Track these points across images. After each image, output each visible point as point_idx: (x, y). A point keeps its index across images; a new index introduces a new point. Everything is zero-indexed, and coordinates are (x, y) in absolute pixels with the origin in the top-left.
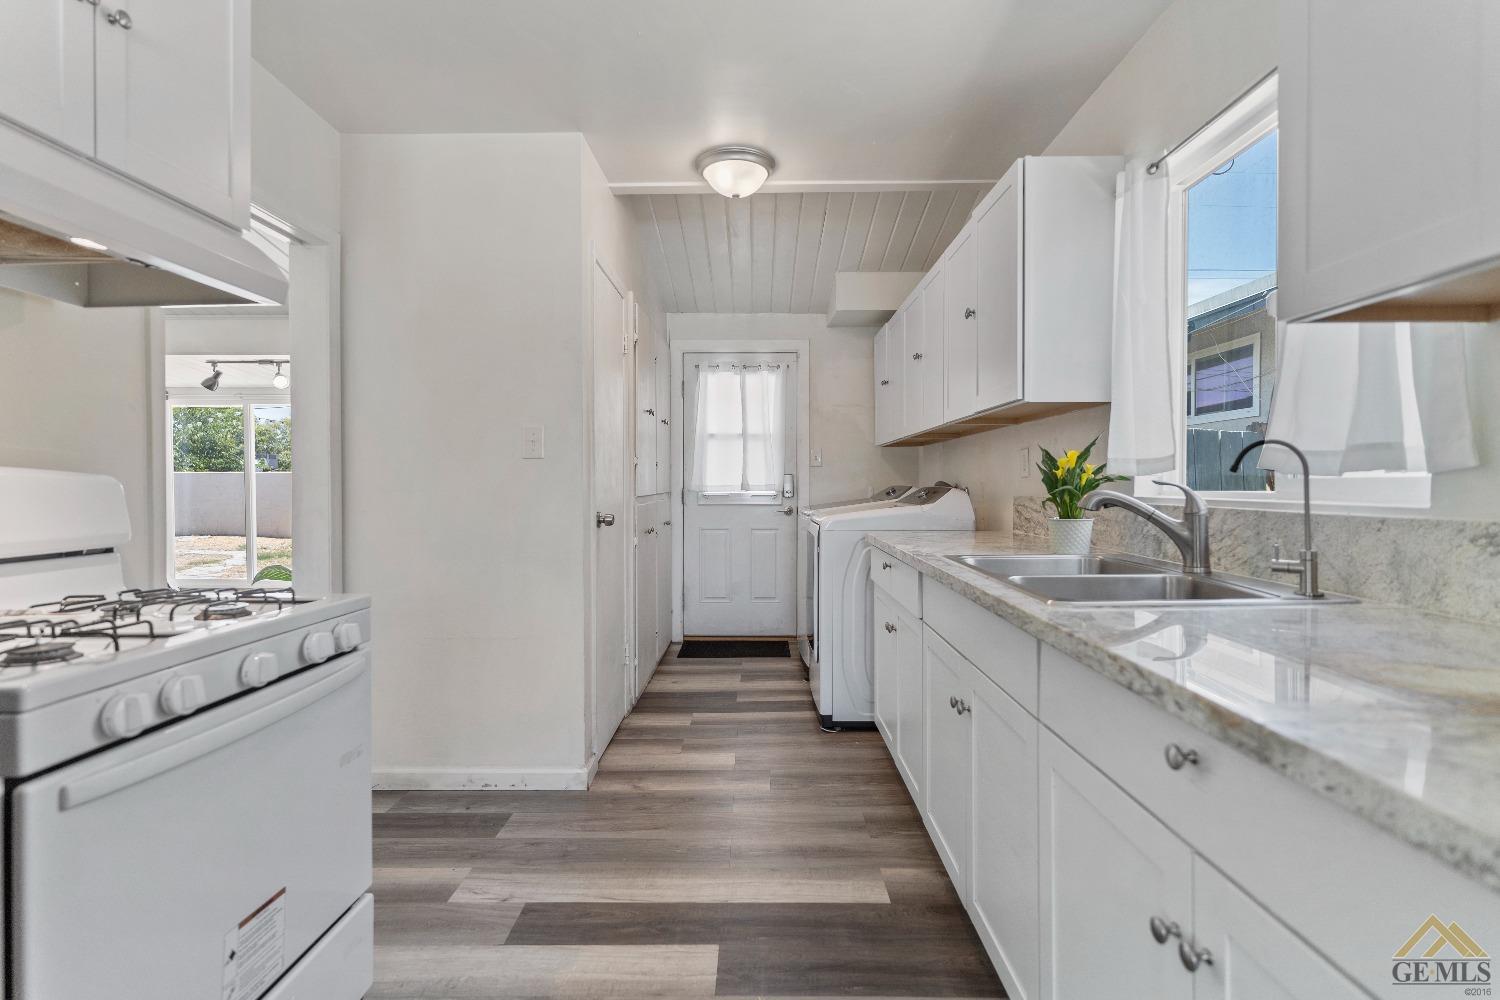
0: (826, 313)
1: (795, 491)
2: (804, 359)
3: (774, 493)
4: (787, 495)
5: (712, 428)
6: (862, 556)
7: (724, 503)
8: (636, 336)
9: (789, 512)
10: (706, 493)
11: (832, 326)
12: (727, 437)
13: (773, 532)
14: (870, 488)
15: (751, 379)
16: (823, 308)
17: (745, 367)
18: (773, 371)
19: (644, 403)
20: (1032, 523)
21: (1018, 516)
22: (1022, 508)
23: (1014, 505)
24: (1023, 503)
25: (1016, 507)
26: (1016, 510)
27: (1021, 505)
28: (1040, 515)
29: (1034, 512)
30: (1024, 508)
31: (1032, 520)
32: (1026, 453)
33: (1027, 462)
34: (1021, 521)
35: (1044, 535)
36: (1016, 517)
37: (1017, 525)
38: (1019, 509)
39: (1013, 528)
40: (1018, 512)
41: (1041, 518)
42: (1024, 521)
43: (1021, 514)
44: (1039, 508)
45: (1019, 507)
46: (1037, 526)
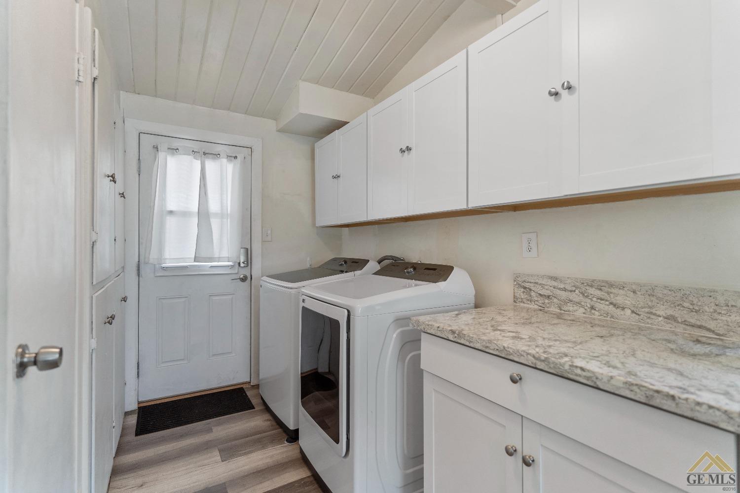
0: (275, 119)
1: (248, 262)
2: (257, 155)
3: (231, 263)
4: (242, 265)
5: (171, 205)
6: (393, 340)
7: (180, 273)
8: (96, 73)
9: (244, 279)
10: (164, 265)
11: (281, 131)
12: (185, 214)
13: (230, 297)
14: (308, 259)
15: (211, 166)
16: (275, 116)
17: (205, 154)
18: (231, 160)
19: (105, 166)
20: (555, 300)
21: (524, 292)
22: (532, 285)
23: (515, 281)
24: (534, 281)
25: (520, 283)
26: (520, 286)
27: (530, 282)
28: (574, 294)
29: (558, 290)
30: (536, 285)
31: (555, 297)
32: (533, 236)
33: (533, 245)
34: (531, 296)
35: (584, 313)
36: (520, 292)
37: (521, 299)
38: (527, 285)
39: (515, 301)
40: (525, 288)
41: (576, 297)
42: (536, 296)
43: (530, 290)
44: (569, 287)
45: (526, 284)
46: (566, 303)
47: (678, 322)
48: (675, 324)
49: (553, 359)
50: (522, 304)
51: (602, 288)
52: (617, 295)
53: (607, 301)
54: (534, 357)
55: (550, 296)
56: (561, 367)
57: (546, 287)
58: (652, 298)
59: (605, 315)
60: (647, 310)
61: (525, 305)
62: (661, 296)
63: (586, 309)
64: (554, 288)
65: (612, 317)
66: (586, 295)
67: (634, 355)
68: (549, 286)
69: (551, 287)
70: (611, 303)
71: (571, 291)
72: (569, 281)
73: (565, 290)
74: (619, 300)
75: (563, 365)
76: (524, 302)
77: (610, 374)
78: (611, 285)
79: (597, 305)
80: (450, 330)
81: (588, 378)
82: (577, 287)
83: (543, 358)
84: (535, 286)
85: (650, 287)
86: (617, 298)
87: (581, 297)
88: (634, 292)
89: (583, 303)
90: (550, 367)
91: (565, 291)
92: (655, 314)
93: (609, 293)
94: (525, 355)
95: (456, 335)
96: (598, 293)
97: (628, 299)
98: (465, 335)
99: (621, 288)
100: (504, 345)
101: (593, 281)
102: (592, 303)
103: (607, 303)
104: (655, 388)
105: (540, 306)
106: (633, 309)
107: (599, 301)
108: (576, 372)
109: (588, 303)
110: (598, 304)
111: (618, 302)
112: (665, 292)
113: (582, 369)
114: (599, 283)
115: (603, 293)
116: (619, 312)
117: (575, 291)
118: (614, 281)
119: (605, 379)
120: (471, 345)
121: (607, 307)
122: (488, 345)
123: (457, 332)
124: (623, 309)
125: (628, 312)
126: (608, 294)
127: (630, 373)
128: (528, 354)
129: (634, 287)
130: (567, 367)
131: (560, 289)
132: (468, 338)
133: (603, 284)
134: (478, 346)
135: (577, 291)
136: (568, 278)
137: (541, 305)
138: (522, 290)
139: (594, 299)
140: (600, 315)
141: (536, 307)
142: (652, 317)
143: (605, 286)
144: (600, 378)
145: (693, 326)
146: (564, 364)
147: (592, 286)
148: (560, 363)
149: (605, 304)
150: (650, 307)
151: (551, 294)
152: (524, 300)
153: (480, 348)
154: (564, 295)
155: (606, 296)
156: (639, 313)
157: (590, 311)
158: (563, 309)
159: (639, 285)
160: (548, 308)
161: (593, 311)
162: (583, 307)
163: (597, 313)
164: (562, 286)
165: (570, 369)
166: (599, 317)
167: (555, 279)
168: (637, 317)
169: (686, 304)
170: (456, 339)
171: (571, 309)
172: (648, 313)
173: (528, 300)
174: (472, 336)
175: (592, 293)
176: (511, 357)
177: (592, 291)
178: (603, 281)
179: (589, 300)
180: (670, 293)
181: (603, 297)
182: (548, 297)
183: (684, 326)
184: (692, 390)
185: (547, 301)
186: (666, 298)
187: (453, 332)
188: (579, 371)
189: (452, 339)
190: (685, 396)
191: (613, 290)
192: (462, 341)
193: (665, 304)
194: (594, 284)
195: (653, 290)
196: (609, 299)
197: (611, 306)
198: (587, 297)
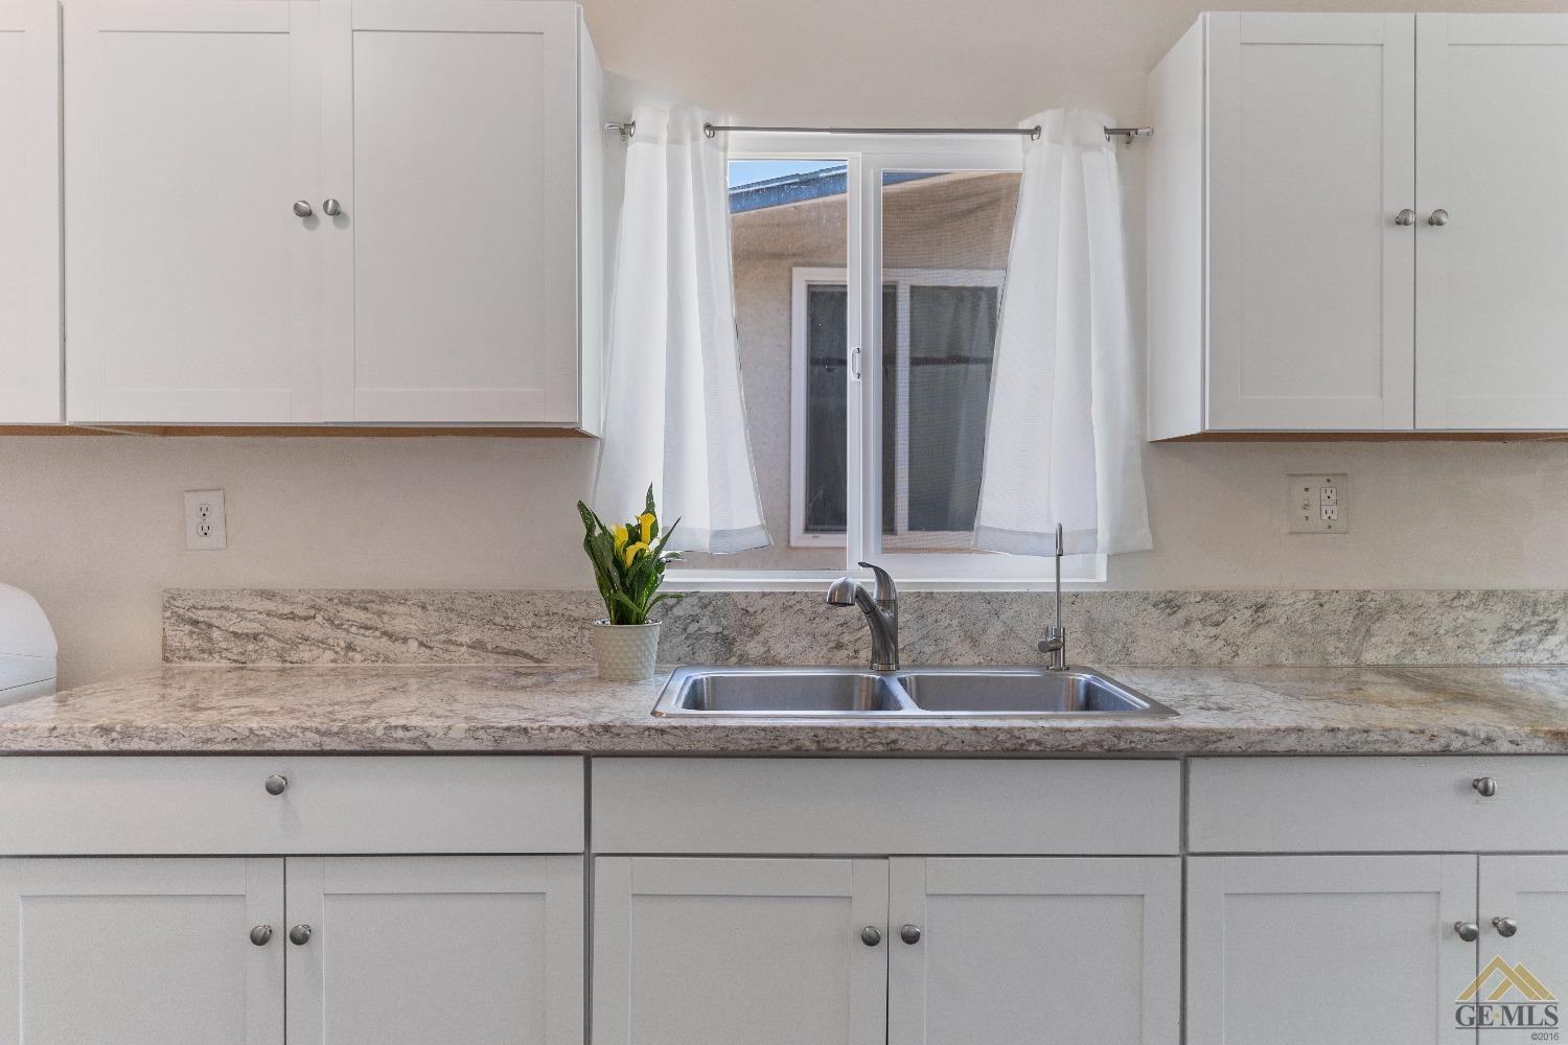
20: (271, 642)
21: (191, 633)
22: (215, 614)
23: (165, 608)
24: (218, 605)
25: (181, 612)
26: (181, 619)
27: (210, 609)
28: (312, 624)
29: (276, 619)
30: (225, 613)
31: (271, 636)
32: (213, 500)
33: (215, 518)
34: (210, 640)
35: (332, 661)
36: (181, 636)
37: (185, 650)
38: (200, 615)
39: (166, 659)
40: (195, 623)
41: (314, 630)
42: (226, 639)
43: (210, 626)
44: (300, 611)
45: (199, 612)
46: (295, 645)
47: (487, 651)
48: (483, 654)
49: (353, 726)
50: (188, 664)
51: (368, 605)
52: (393, 616)
53: (377, 629)
54: (317, 731)
55: (258, 634)
56: (369, 736)
57: (250, 616)
58: (452, 616)
59: (373, 658)
60: (443, 637)
61: (196, 664)
62: (463, 610)
63: (336, 653)
64: (268, 615)
65: (386, 659)
66: (337, 622)
67: (456, 700)
68: (256, 613)
69: (261, 613)
70: (385, 633)
71: (306, 619)
72: (302, 597)
73: (293, 617)
74: (399, 625)
75: (371, 731)
76: (191, 659)
77: (447, 724)
78: (384, 598)
79: (359, 641)
80: (95, 728)
81: (414, 740)
82: (318, 609)
83: (335, 729)
84: (221, 616)
85: (448, 596)
86: (395, 622)
87: (328, 630)
88: (424, 607)
89: (331, 641)
90: (350, 742)
91: (293, 619)
92: (454, 643)
93: (380, 614)
94: (299, 734)
95: (114, 735)
96: (361, 616)
97: (414, 621)
98: (144, 728)
99: (402, 601)
100: (250, 725)
101: (351, 593)
102: (350, 638)
103: (377, 633)
104: (505, 725)
105: (235, 661)
106: (421, 639)
107: (363, 631)
108: (395, 736)
109: (341, 639)
110: (361, 638)
111: (397, 628)
112: (470, 601)
113: (405, 728)
114: (363, 597)
115: (370, 616)
116: (398, 647)
117: (314, 618)
118: (391, 591)
119: (440, 734)
120: (164, 747)
121: (377, 642)
122: (210, 735)
123: (118, 728)
124: (405, 640)
125: (413, 645)
126: (379, 616)
127: (467, 719)
128: (306, 729)
129: (423, 598)
130: (380, 732)
131: (281, 616)
132: (154, 734)
133: (370, 597)
134: (179, 745)
135: (319, 618)
136: (300, 591)
137: (235, 658)
138: (188, 628)
139: (354, 629)
140: (365, 660)
141: (224, 664)
142: (452, 648)
143: (373, 602)
144: (433, 734)
145: (507, 653)
146: (375, 728)
147: (348, 604)
148: (368, 729)
149: (374, 637)
150: (448, 632)
151: (262, 629)
152: (193, 653)
153: (188, 748)
154: (289, 628)
155: (375, 621)
156: (432, 644)
157: (346, 655)
158: (288, 659)
159: (431, 593)
160: (253, 662)
161: (351, 654)
162: (330, 648)
163: (358, 657)
164: (287, 609)
165: (385, 734)
166: (362, 665)
167: (269, 595)
168: (428, 651)
169: (498, 620)
170: (115, 744)
171: (306, 656)
172: (444, 642)
173: (203, 651)
174: (164, 726)
175: (348, 616)
176: (267, 747)
177: (350, 613)
178: (371, 592)
179: (343, 634)
180: (476, 603)
181: (369, 623)
182: (255, 637)
183: (496, 656)
184: (541, 718)
185: (251, 647)
186: (471, 612)
187: (105, 730)
188: (400, 734)
189: (103, 748)
190: (537, 725)
191: (387, 608)
192: (135, 745)
193: (470, 622)
194: (353, 599)
195: (453, 600)
196: (380, 625)
197: (384, 639)
198: (338, 627)
